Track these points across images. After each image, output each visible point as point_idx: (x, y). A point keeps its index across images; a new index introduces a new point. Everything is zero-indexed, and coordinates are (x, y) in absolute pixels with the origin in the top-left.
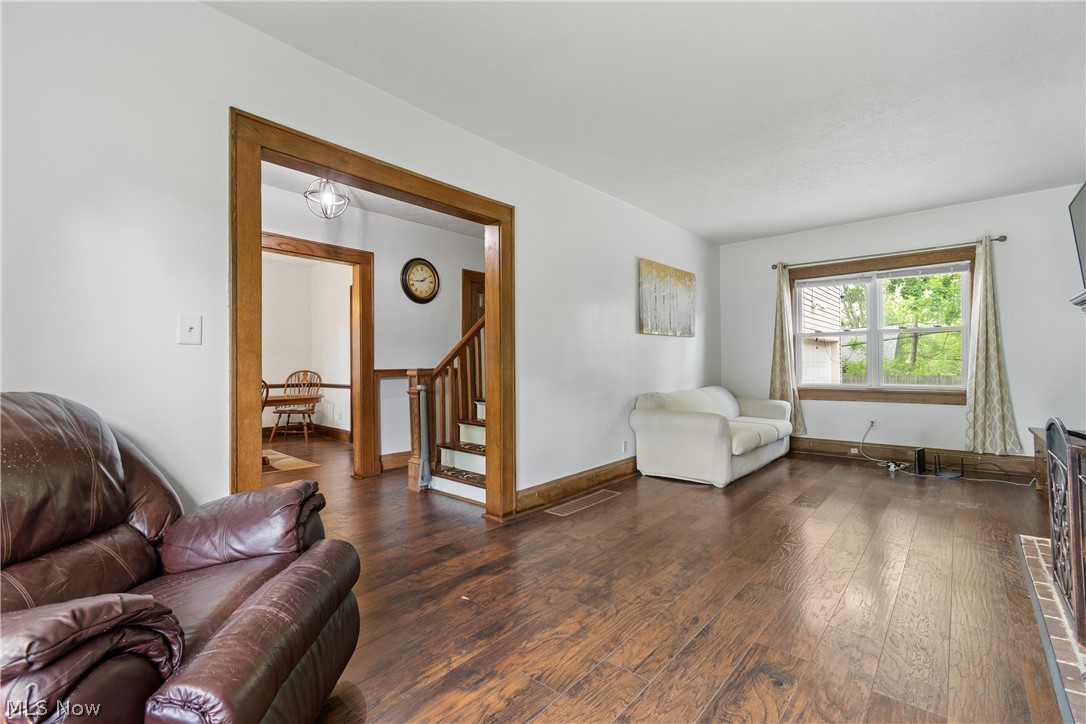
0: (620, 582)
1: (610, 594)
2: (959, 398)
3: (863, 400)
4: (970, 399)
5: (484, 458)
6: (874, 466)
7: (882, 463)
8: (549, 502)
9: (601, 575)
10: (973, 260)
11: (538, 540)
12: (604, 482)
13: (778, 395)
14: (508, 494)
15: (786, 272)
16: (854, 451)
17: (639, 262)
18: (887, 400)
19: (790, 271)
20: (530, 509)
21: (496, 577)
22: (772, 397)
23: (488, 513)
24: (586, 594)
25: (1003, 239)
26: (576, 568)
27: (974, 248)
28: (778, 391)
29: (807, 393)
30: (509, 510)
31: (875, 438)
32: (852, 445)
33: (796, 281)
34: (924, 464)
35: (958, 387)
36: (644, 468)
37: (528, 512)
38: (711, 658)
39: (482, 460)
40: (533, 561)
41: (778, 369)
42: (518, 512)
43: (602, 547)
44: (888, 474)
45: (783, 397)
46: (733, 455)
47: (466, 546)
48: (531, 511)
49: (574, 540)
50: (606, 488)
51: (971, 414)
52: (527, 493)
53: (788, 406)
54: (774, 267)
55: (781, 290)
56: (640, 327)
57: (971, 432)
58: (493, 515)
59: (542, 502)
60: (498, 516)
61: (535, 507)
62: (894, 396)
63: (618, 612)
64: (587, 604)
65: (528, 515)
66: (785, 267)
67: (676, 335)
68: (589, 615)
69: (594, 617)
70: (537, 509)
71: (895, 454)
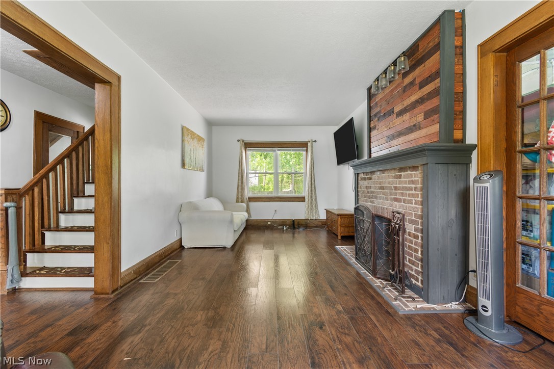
0: (221, 308)
1: (222, 317)
2: (302, 199)
3: (272, 201)
4: (306, 200)
5: (93, 254)
6: (277, 229)
7: (280, 227)
8: (140, 275)
9: (208, 309)
10: (307, 148)
11: (151, 301)
12: (167, 256)
13: (240, 200)
14: (116, 276)
15: (243, 144)
16: (269, 223)
17: (183, 128)
18: (281, 201)
19: (245, 144)
20: (129, 283)
21: (140, 335)
22: (237, 201)
23: (96, 293)
24: (209, 323)
25: (315, 141)
26: (190, 310)
27: (307, 143)
28: (240, 199)
29: (251, 199)
30: (115, 287)
31: (278, 217)
32: (268, 221)
33: (248, 148)
34: (294, 226)
35: (302, 195)
36: (186, 244)
37: (127, 285)
38: (291, 329)
39: (91, 256)
40: (159, 315)
41: (240, 188)
42: (121, 287)
43: (195, 293)
44: (283, 231)
45: (242, 202)
46: (235, 231)
47: (96, 322)
48: (129, 284)
49: (176, 294)
50: (169, 259)
51: (307, 205)
52: (127, 273)
53: (244, 205)
54: (238, 141)
55: (241, 152)
56: (183, 165)
57: (307, 212)
58: (102, 294)
59: (136, 276)
60: (108, 294)
61: (132, 280)
62: (284, 199)
63: (234, 325)
64: (215, 328)
65: (129, 287)
66: (243, 141)
67: (198, 170)
68: (220, 333)
69: (224, 333)
70: (133, 282)
71: (283, 223)
